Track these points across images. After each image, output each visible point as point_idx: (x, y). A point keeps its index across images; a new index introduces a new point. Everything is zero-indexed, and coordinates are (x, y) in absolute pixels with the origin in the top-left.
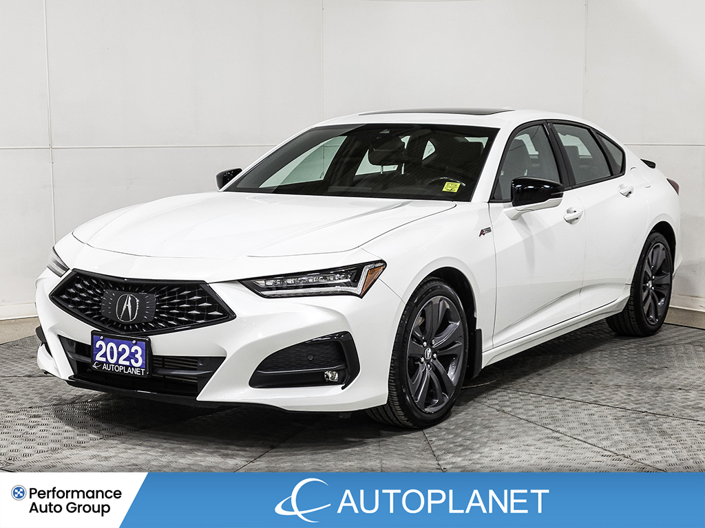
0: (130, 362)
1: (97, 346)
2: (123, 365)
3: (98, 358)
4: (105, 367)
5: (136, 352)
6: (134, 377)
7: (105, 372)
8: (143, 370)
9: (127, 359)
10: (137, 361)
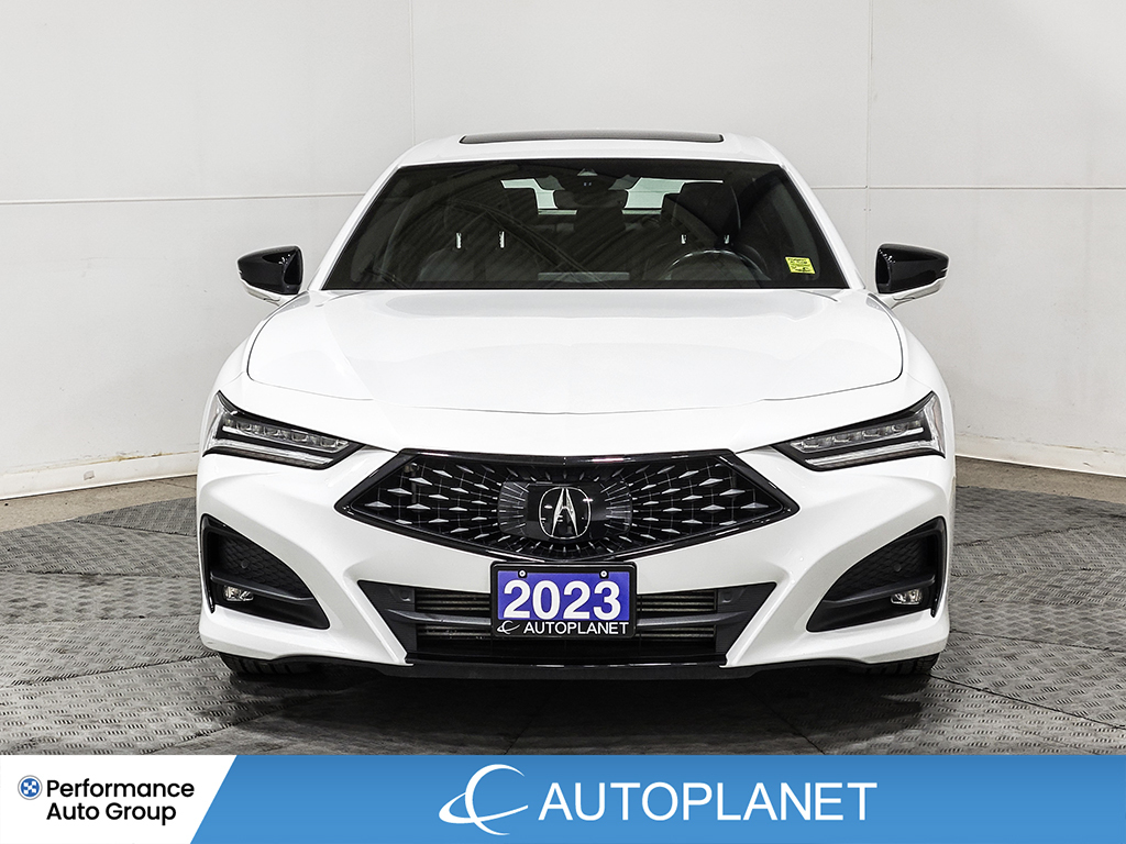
0: (592, 613)
1: (508, 590)
2: (576, 621)
3: (511, 612)
5: (607, 592)
8: (624, 624)
9: (586, 607)
10: (607, 608)
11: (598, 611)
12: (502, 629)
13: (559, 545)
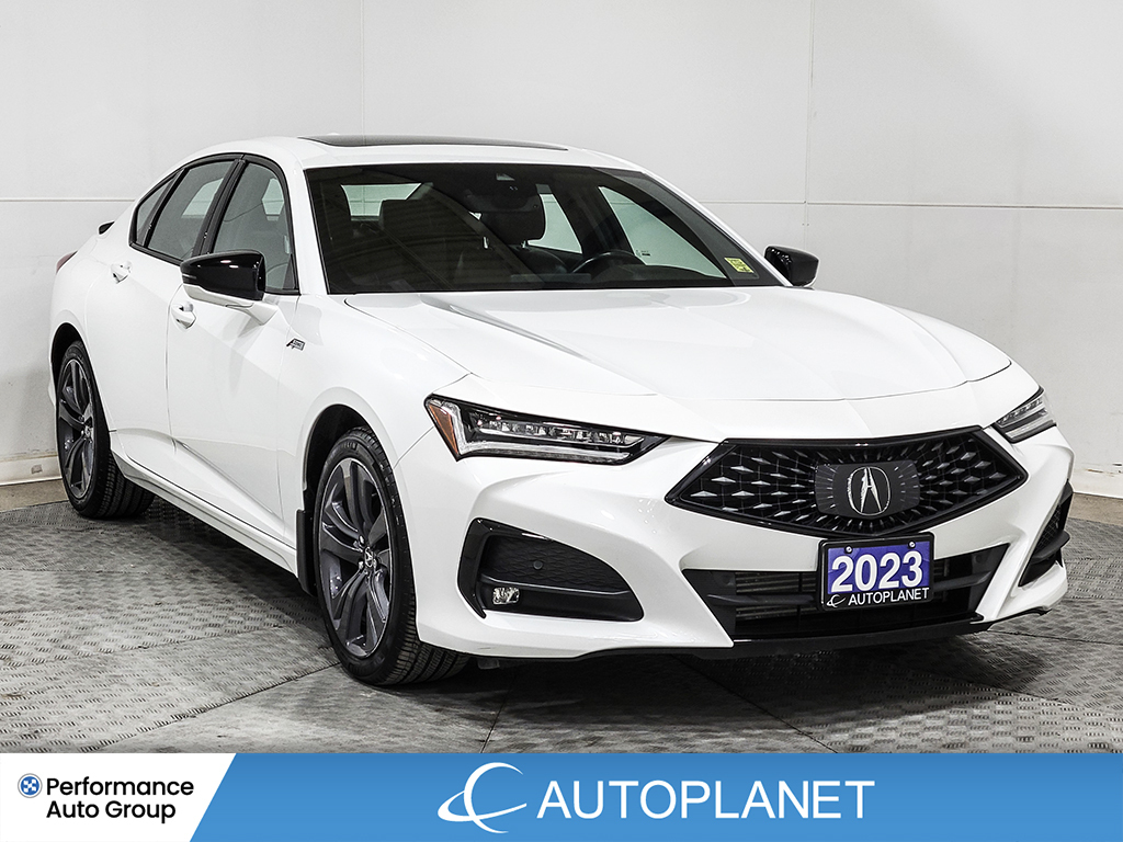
0: (901, 583)
1: (835, 566)
2: (889, 590)
3: (837, 587)
4: (853, 600)
5: (912, 561)
6: (909, 606)
7: (856, 610)
8: (925, 589)
10: (912, 576)
11: (905, 579)
12: (831, 604)
13: (867, 522)
